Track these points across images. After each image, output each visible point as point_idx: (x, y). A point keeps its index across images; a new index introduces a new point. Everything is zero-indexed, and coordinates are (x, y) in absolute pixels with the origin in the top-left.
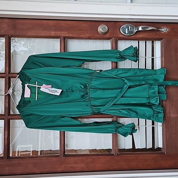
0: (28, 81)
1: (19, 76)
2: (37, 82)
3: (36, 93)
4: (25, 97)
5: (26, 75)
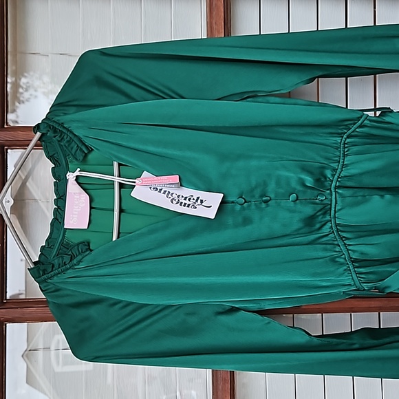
3: (113, 211)
4: (65, 227)
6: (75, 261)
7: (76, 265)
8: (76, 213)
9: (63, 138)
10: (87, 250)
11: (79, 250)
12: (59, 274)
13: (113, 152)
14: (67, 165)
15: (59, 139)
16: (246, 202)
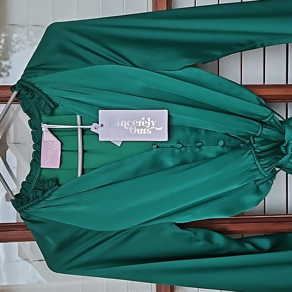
0: (49, 112)
1: (16, 97)
2: (78, 117)
3: (77, 151)
4: (42, 167)
5: (40, 91)
6: (46, 195)
7: (47, 198)
8: (50, 155)
9: (34, 95)
10: (55, 185)
11: (49, 186)
12: (34, 205)
13: (75, 108)
14: (40, 117)
15: (31, 97)
16: (183, 147)
